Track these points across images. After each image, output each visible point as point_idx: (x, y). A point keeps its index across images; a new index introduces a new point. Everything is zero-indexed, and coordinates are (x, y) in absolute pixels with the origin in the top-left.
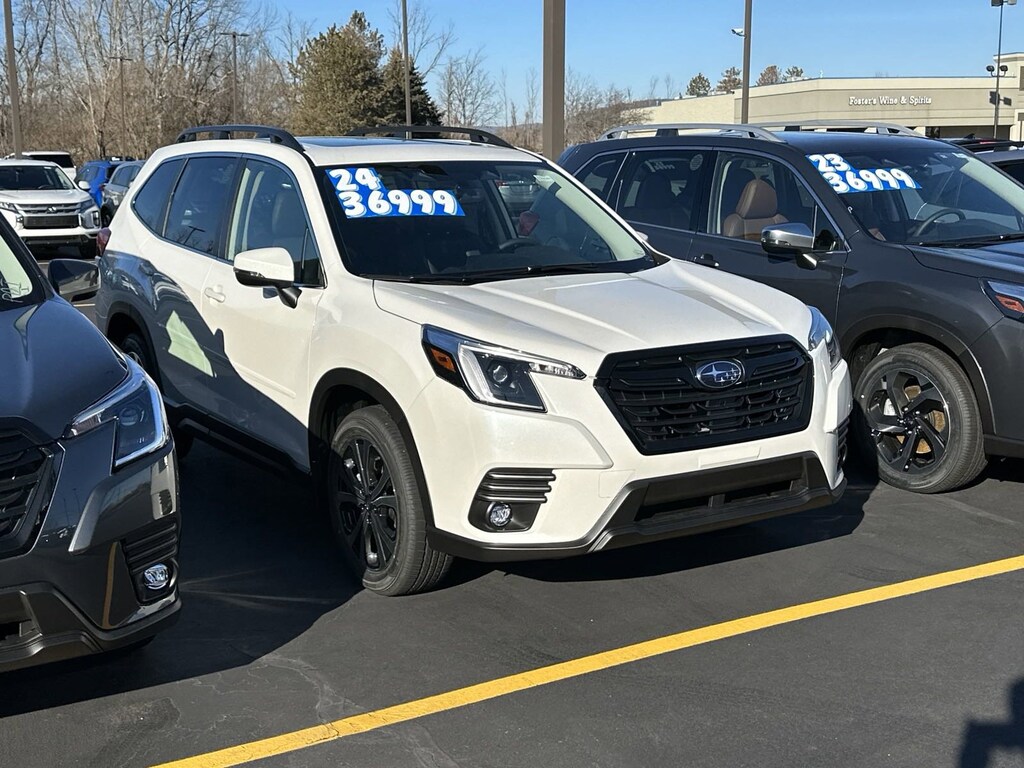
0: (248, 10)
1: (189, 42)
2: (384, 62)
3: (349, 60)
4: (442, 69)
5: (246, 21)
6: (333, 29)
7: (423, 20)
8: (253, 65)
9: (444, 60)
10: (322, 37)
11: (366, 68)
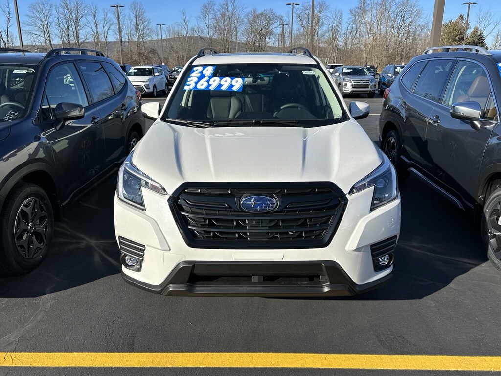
0: (423, 16)
1: (402, 28)
2: (469, 32)
3: (455, 32)
4: (494, 34)
5: (422, 20)
6: (451, 21)
7: (490, 16)
8: (423, 35)
9: (496, 30)
10: (446, 23)
11: (461, 34)
